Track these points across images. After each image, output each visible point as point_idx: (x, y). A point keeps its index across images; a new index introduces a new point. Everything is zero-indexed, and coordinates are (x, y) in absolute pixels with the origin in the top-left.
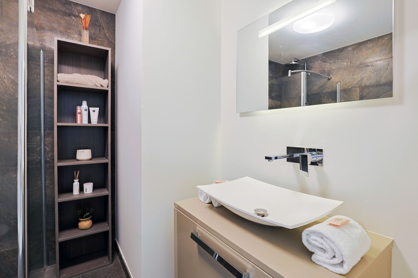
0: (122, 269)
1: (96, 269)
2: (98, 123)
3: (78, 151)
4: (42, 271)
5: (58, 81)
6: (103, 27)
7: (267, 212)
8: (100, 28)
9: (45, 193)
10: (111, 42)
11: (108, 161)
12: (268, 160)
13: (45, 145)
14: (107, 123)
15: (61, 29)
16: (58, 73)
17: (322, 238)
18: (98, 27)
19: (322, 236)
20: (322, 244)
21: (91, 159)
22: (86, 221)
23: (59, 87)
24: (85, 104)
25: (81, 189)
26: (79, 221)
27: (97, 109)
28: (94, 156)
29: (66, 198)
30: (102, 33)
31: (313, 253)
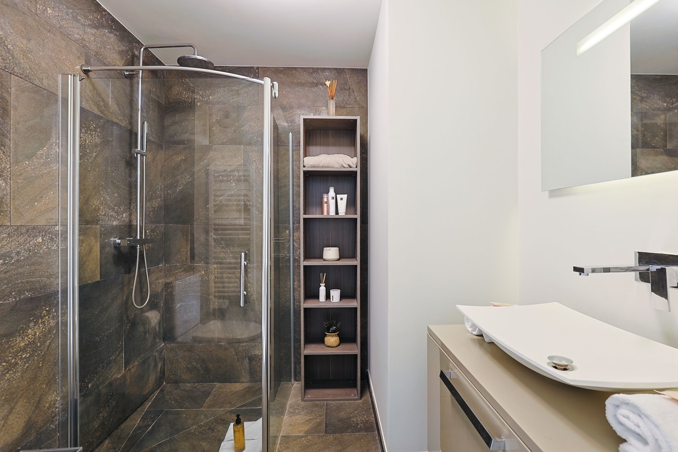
0: (371, 410)
1: (342, 400)
2: (346, 214)
3: (325, 248)
4: (290, 385)
5: (304, 167)
6: (353, 89)
7: (573, 364)
8: (349, 92)
9: (294, 296)
10: (363, 107)
11: (357, 262)
12: (578, 273)
13: (293, 240)
14: (356, 214)
15: (309, 104)
16: (305, 156)
17: (640, 416)
18: (347, 92)
19: (639, 413)
20: (639, 427)
21: (338, 260)
22: (332, 336)
23: (305, 172)
24: (332, 190)
25: (328, 296)
26: (326, 335)
27: (345, 197)
28: (342, 256)
29: (311, 304)
30: (352, 97)
31: (624, 441)
